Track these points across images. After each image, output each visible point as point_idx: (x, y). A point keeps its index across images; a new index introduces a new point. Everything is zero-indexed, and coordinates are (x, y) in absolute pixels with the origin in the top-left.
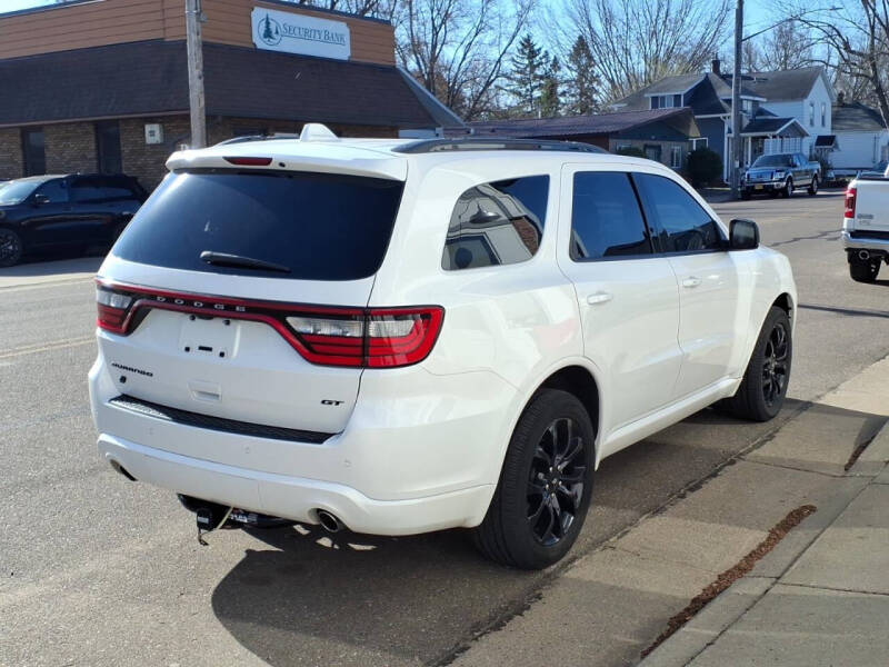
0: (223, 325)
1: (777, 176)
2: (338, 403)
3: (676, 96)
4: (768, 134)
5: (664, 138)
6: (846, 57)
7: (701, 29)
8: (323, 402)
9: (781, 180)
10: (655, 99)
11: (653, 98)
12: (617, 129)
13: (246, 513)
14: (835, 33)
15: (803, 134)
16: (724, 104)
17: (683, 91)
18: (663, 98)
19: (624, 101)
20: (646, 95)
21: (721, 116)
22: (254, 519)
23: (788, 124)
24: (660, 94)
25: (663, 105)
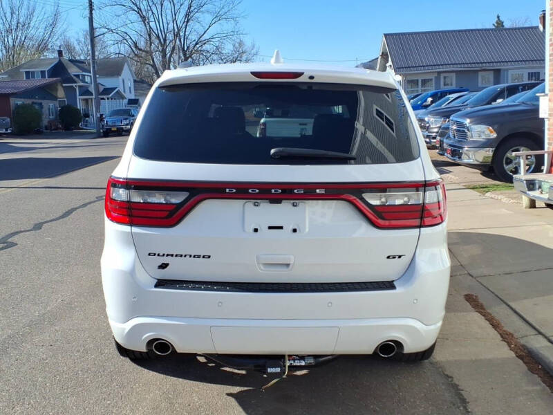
0: (291, 206)
1: (124, 122)
2: (400, 257)
3: (42, 71)
4: (105, 97)
5: (44, 98)
6: (136, 53)
7: (41, 30)
8: (388, 257)
9: (127, 125)
10: (27, 73)
11: (26, 72)
12: (16, 91)
13: (302, 358)
14: (128, 37)
15: (123, 98)
16: (75, 78)
17: (46, 69)
18: (33, 73)
19: (6, 73)
20: (21, 70)
21: (74, 85)
22: (311, 361)
23: (115, 91)
24: (31, 70)
25: (33, 77)
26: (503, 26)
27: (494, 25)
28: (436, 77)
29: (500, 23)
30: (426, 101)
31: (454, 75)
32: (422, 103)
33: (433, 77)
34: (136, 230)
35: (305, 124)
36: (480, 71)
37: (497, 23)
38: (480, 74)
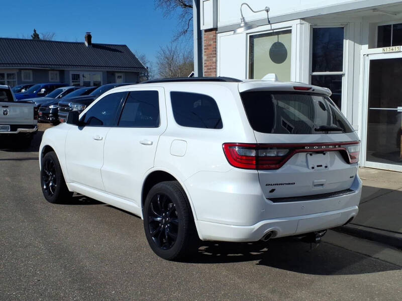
2: (353, 177)
26: (39, 38)
27: (32, 36)
28: (17, 73)
29: (36, 35)
30: (40, 91)
31: (31, 72)
32: (37, 93)
33: (15, 72)
34: (260, 172)
35: (7, 107)
36: (49, 70)
37: (34, 35)
38: (50, 72)
